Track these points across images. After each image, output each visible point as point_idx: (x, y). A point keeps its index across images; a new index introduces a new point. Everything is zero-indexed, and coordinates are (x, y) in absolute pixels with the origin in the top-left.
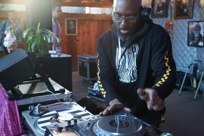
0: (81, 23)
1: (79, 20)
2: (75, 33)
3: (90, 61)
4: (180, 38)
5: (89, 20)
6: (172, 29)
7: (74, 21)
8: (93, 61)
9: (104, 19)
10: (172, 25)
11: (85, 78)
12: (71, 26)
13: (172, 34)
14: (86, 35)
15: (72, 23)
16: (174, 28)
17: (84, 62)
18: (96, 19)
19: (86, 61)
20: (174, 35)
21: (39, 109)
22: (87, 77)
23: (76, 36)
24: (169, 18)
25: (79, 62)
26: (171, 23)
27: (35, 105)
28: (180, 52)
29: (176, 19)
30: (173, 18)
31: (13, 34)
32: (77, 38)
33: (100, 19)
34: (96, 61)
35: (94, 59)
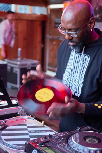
3: (22, 67)
8: (24, 67)
11: (14, 85)
17: (13, 67)
18: (26, 18)
19: (16, 66)
22: (16, 83)
33: (30, 18)
34: (26, 66)
35: (25, 65)
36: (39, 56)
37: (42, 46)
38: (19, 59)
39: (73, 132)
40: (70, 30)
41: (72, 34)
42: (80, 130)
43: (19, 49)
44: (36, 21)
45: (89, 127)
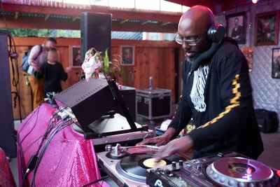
0: (139, 52)
1: (136, 48)
2: (131, 63)
3: (153, 97)
4: (263, 69)
5: (148, 48)
6: (252, 57)
7: (131, 49)
8: (156, 96)
9: (166, 46)
10: (252, 53)
11: (146, 117)
12: (127, 54)
13: (252, 64)
14: (144, 64)
15: (128, 51)
16: (254, 57)
17: (144, 97)
18: (156, 46)
19: (147, 96)
20: (254, 65)
21: (118, 150)
22: (148, 116)
23: (133, 66)
24: (247, 44)
25: (137, 97)
26: (250, 51)
27: (114, 144)
28: (263, 86)
29: (256, 45)
30: (253, 45)
31: (97, 58)
32: (135, 69)
33: (162, 46)
34: (159, 96)
35: (157, 94)
36: (172, 85)
37: (176, 75)
38: (150, 89)
39: (213, 159)
40: (188, 38)
41: (190, 43)
42: (223, 156)
43: (151, 78)
44: (168, 48)
45: (234, 153)
